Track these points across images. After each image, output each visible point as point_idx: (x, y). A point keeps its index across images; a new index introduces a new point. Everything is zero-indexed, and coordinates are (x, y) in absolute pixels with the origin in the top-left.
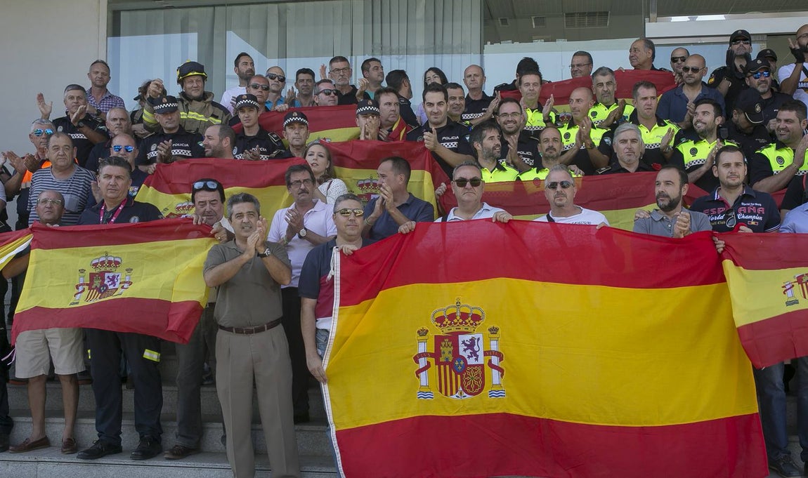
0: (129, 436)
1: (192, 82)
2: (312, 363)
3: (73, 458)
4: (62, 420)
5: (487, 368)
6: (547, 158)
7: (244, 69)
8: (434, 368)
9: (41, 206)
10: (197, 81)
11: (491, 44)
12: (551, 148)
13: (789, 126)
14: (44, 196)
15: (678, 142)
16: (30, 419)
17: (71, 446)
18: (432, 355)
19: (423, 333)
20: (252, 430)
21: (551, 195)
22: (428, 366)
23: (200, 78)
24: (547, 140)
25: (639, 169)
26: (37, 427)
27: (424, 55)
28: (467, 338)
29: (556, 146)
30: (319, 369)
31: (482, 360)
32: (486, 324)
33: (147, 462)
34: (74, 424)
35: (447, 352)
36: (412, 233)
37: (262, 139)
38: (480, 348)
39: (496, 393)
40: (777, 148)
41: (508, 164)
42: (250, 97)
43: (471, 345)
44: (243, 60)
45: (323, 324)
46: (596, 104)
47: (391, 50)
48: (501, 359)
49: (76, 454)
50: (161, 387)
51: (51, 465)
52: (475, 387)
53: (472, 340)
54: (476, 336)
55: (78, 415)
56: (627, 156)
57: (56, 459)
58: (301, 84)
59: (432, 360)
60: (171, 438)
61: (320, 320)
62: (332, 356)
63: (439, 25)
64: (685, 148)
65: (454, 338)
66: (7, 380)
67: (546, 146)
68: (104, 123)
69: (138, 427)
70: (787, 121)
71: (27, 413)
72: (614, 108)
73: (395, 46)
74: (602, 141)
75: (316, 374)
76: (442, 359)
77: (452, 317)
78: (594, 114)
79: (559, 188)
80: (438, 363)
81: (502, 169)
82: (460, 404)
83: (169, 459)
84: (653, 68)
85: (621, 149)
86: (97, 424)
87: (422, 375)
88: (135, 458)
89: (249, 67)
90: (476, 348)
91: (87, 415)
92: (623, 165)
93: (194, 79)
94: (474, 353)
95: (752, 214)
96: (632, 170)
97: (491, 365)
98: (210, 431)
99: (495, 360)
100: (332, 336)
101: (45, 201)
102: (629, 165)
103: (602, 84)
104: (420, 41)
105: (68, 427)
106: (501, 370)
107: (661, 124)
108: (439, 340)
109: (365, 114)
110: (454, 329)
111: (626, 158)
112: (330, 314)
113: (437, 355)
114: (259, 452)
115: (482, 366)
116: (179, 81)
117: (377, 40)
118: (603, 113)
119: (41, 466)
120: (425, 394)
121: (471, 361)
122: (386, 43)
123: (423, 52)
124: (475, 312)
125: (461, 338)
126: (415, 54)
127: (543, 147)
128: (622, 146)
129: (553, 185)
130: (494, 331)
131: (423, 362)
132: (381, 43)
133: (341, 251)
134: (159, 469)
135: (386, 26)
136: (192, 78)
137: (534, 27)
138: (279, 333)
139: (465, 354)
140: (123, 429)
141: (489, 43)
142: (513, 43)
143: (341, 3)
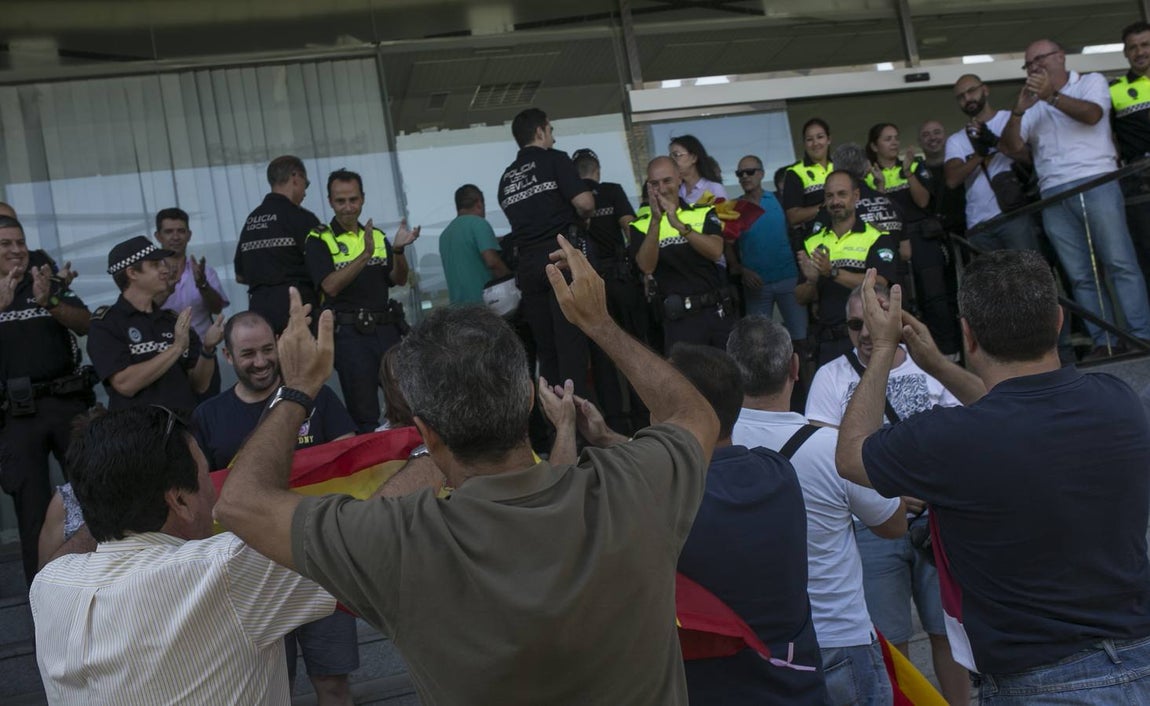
11: (406, 134)
47: (240, 153)
63: (315, 110)
73: (246, 146)
122: (231, 143)
141: (402, 133)
142: (438, 133)
143: (138, 80)
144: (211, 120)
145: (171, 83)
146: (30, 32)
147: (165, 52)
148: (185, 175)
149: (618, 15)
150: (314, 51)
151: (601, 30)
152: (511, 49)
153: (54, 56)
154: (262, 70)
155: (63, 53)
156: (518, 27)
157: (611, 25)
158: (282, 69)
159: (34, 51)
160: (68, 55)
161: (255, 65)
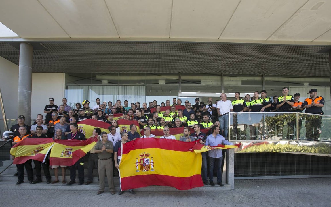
0: (77, 180)
2: (116, 165)
3: (66, 185)
4: (62, 176)
5: (150, 165)
6: (162, 124)
7: (98, 102)
8: (139, 165)
9: (57, 132)
11: (148, 96)
12: (163, 122)
13: (206, 118)
14: (58, 130)
15: (187, 121)
16: (55, 176)
17: (64, 182)
18: (139, 163)
19: (137, 158)
20: (105, 178)
21: (165, 132)
22: (138, 165)
24: (162, 121)
25: (180, 127)
26: (56, 178)
28: (146, 159)
29: (164, 122)
30: (118, 166)
31: (149, 163)
32: (150, 156)
33: (82, 185)
34: (65, 177)
35: (142, 162)
36: (136, 140)
37: (102, 117)
38: (149, 161)
39: (152, 170)
40: (204, 123)
41: (155, 125)
42: (100, 109)
43: (147, 161)
44: (98, 100)
45: (119, 158)
46: (171, 112)
48: (153, 163)
49: (66, 184)
50: (84, 169)
51: (61, 186)
52: (148, 169)
53: (147, 160)
54: (148, 159)
55: (65, 175)
56: (177, 124)
57: (62, 185)
58: (109, 105)
59: (139, 164)
60: (86, 180)
61: (118, 157)
62: (120, 164)
64: (188, 122)
65: (144, 159)
66: (49, 168)
67: (162, 122)
68: (68, 113)
69: (79, 178)
70: (205, 117)
71: (54, 175)
72: (175, 113)
74: (173, 121)
75: (117, 167)
76: (141, 164)
77: (143, 155)
78: (171, 114)
79: (166, 131)
80: (140, 164)
81: (153, 126)
82: (145, 172)
83: (86, 185)
84: (181, 105)
85: (176, 123)
86: (71, 178)
87: (137, 167)
88: (79, 184)
89: (99, 101)
90: (148, 161)
91: (68, 175)
92: (177, 126)
94: (148, 162)
95: (202, 137)
96: (178, 127)
97: (151, 164)
98: (94, 179)
99: (152, 164)
100: (121, 160)
101: (58, 131)
102: (178, 126)
103: (172, 108)
105: (63, 178)
106: (153, 165)
107: (184, 117)
108: (140, 160)
109: (125, 114)
110: (144, 158)
111: (177, 125)
112: (120, 156)
113: (140, 163)
114: (106, 183)
115: (149, 165)
118: (172, 114)
119: (58, 186)
120: (138, 171)
121: (147, 164)
124: (148, 154)
125: (145, 159)
127: (161, 122)
128: (177, 122)
129: (165, 130)
130: (152, 158)
131: (137, 164)
133: (123, 143)
134: (84, 187)
138: (111, 160)
139: (146, 162)
140: (76, 178)
143: (116, 86)
144: (124, 90)
145: (120, 87)
146: (105, 79)
147: (121, 83)
148: (120, 96)
149: (179, 82)
150: (137, 84)
151: (177, 85)
152: (165, 86)
153: (107, 83)
154: (131, 86)
155: (108, 82)
156: (165, 83)
157: (178, 84)
158: (133, 86)
159: (105, 82)
160: (109, 83)
161: (130, 85)
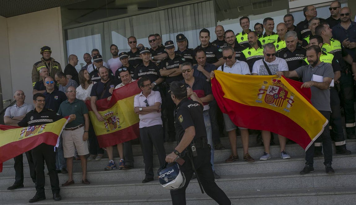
1: (46, 53)
10: (48, 53)
11: (220, 21)
23: (49, 52)
27: (191, 31)
47: (177, 30)
63: (197, 16)
73: (179, 28)
93: (47, 52)
104: (189, 25)
116: (41, 53)
117: (171, 27)
122: (175, 27)
123: (191, 29)
126: (188, 30)
132: (173, 28)
135: (174, 20)
136: (45, 52)
137: (239, 11)
141: (219, 21)
142: (229, 20)
143: (154, 13)
146: (132, 4)
153: (137, 9)
154: (184, 7)
158: (189, 6)
159: (133, 8)
160: (140, 8)
161: (182, 6)
